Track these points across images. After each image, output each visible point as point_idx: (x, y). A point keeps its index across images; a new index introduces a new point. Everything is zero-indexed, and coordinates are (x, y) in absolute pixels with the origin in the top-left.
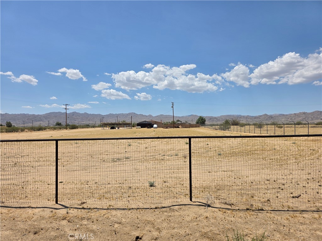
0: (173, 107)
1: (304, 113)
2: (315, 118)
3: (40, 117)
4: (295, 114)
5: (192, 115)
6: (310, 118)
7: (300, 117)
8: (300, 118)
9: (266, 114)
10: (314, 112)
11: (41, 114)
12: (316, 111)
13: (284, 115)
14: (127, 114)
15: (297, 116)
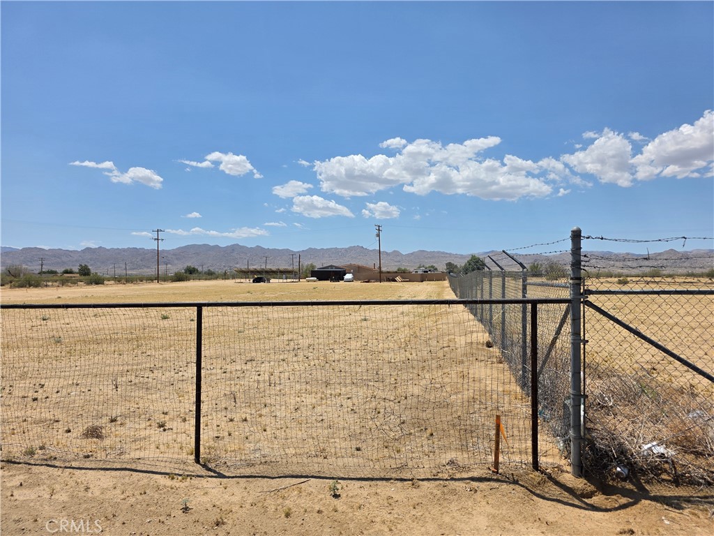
0: (378, 235)
3: (166, 254)
9: (672, 250)
14: (346, 250)
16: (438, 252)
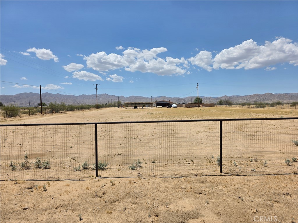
1: (258, 95)
2: (266, 99)
3: (11, 97)
4: (250, 95)
5: (161, 96)
6: (262, 99)
8: (254, 99)
9: (226, 96)
10: (265, 94)
11: (12, 95)
12: (267, 93)
13: (241, 96)
14: (100, 95)
15: (251, 98)
16: (140, 97)
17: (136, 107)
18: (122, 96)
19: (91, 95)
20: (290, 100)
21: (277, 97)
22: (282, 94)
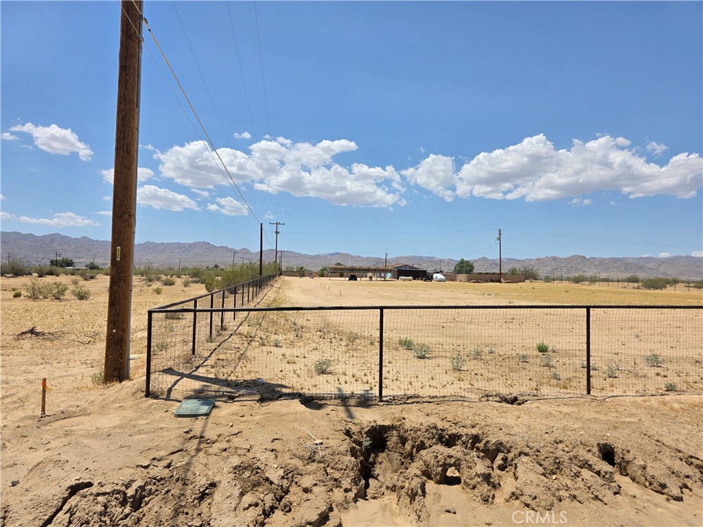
1: (554, 259)
2: (573, 269)
4: (538, 259)
5: (337, 253)
6: (565, 268)
7: (547, 266)
8: (547, 268)
9: (484, 257)
10: (571, 257)
12: (575, 256)
13: (518, 261)
14: (190, 245)
15: (541, 265)
17: (353, 278)
18: (243, 249)
19: (168, 244)
20: (622, 272)
21: (596, 265)
22: (606, 259)
